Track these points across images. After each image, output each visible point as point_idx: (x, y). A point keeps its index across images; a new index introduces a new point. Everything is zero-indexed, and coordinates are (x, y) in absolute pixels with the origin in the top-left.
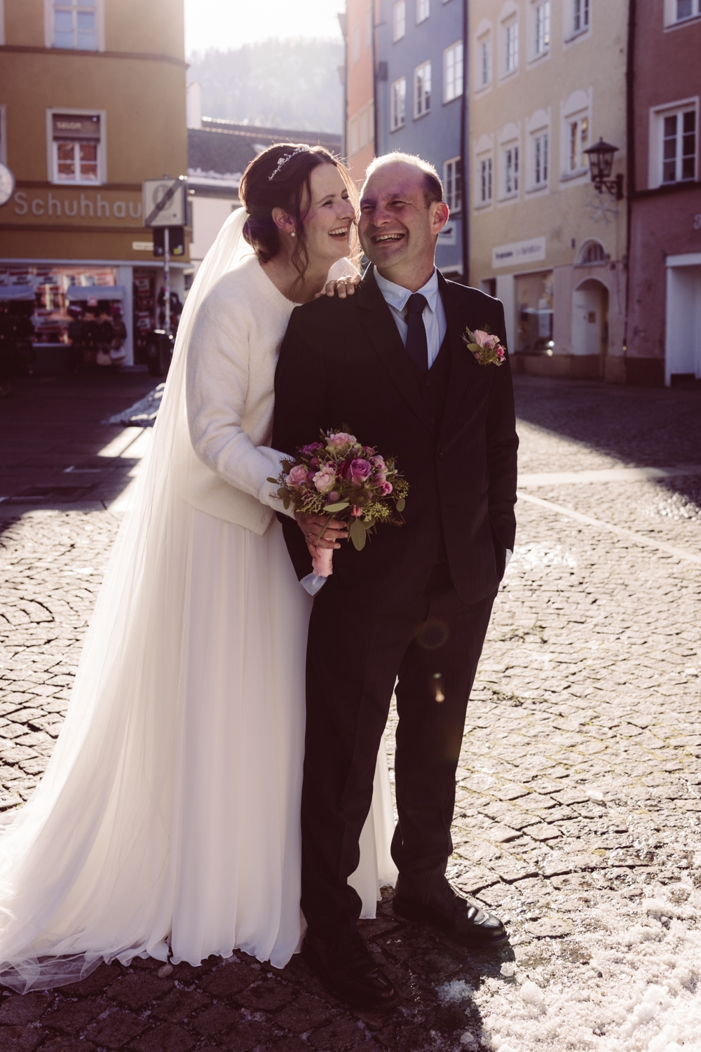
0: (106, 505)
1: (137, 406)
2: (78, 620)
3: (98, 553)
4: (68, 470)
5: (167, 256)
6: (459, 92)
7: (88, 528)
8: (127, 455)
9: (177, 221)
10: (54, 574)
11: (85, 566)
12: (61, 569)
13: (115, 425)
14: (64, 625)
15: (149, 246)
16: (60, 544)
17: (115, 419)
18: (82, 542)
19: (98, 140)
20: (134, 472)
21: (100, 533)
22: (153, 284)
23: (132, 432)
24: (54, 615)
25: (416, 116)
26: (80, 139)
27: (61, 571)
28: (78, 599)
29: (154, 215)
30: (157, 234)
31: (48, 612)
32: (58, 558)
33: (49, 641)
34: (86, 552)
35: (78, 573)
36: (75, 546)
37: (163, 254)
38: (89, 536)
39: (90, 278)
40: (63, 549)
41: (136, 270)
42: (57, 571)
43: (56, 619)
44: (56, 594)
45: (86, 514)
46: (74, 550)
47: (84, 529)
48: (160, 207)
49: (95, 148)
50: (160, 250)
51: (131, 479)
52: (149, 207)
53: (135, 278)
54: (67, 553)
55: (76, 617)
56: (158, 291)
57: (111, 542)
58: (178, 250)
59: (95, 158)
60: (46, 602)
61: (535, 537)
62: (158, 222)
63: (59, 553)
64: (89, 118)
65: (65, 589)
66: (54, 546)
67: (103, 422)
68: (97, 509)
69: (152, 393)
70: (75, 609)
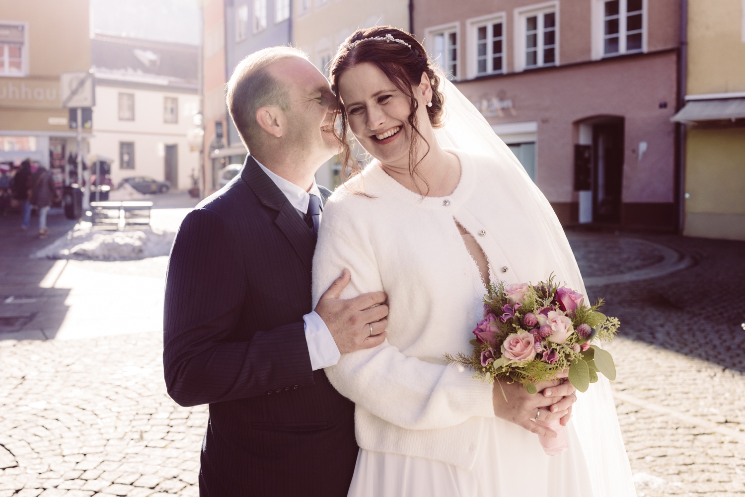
0: (47, 333)
1: (58, 243)
2: (41, 463)
3: (48, 385)
4: (9, 300)
5: (80, 129)
7: (34, 357)
8: (59, 285)
9: (87, 104)
10: (11, 409)
11: (38, 400)
12: (17, 404)
13: (41, 259)
14: (28, 471)
15: (64, 121)
16: (11, 377)
17: (41, 253)
18: (32, 374)
19: (22, 43)
20: (69, 301)
21: (45, 364)
22: (64, 148)
23: (60, 264)
24: (18, 459)
26: (9, 43)
27: (17, 406)
28: (37, 438)
29: (70, 99)
30: (73, 113)
31: (11, 455)
32: (12, 391)
33: (17, 491)
34: (36, 384)
35: (33, 408)
36: (26, 378)
37: (77, 127)
38: (36, 367)
40: (16, 382)
41: (52, 139)
42: (13, 406)
43: (21, 464)
44: (17, 433)
45: (30, 344)
46: (25, 382)
47: (29, 359)
48: (74, 93)
49: (20, 49)
50: (74, 125)
51: (67, 308)
52: (66, 93)
53: (51, 144)
54: (20, 386)
55: (38, 461)
56: (67, 155)
57: (57, 372)
58: (88, 125)
59: (20, 56)
60: (8, 444)
62: (73, 104)
63: (12, 386)
64: (16, 27)
65: (24, 427)
66: (7, 378)
67: (32, 256)
68: (39, 339)
69: (70, 233)
70: (37, 450)
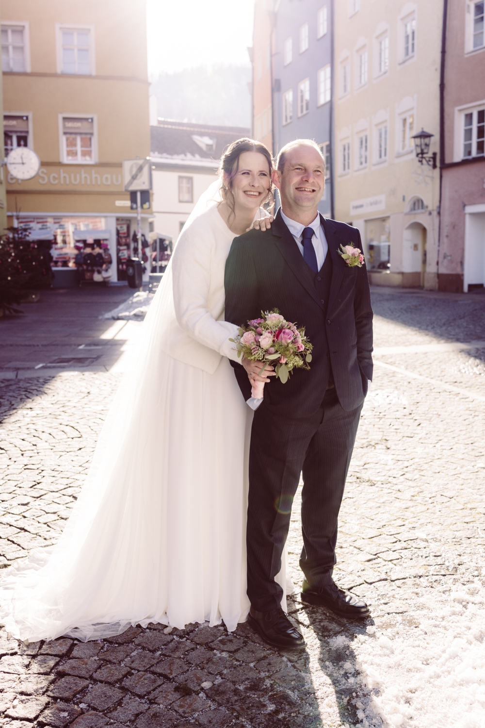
0: (107, 368)
1: (121, 306)
2: (97, 436)
3: (105, 397)
4: (81, 347)
5: (139, 209)
6: (328, 98)
7: (97, 382)
8: (118, 338)
9: (145, 187)
10: (79, 409)
11: (98, 405)
12: (83, 406)
13: (108, 319)
14: (88, 439)
15: (128, 203)
16: (80, 392)
17: (108, 315)
18: (94, 391)
19: (92, 134)
20: (124, 348)
21: (105, 385)
22: (128, 228)
23: (119, 324)
24: (82, 434)
25: (300, 115)
26: (81, 134)
27: (83, 408)
28: (95, 424)
29: (130, 183)
30: (133, 195)
31: (78, 432)
32: (80, 400)
33: (80, 449)
34: (97, 396)
35: (94, 409)
36: (90, 393)
37: (137, 208)
38: (98, 387)
39: (87, 225)
40: (83, 395)
41: (118, 219)
42: (80, 408)
43: (83, 436)
44: (82, 422)
45: (95, 374)
46: (90, 395)
47: (94, 383)
48: (134, 178)
49: (90, 139)
50: (135, 206)
51: (123, 352)
52: (127, 178)
53: (118, 224)
54: (86, 397)
55: (95, 435)
56: (132, 234)
57: (113, 390)
58: (146, 206)
59: (90, 145)
60: (76, 426)
61: (380, 386)
62: (133, 188)
63: (81, 397)
64: (86, 119)
65: (87, 418)
66: (77, 393)
67: (100, 317)
68: (102, 371)
69: (131, 298)
70: (95, 430)
